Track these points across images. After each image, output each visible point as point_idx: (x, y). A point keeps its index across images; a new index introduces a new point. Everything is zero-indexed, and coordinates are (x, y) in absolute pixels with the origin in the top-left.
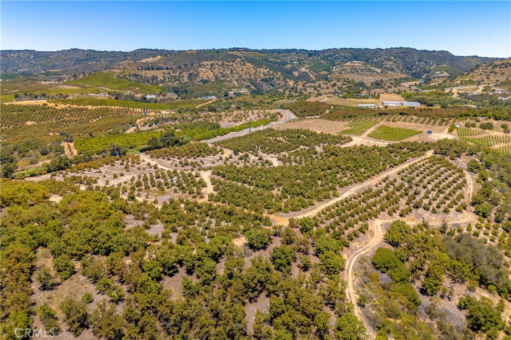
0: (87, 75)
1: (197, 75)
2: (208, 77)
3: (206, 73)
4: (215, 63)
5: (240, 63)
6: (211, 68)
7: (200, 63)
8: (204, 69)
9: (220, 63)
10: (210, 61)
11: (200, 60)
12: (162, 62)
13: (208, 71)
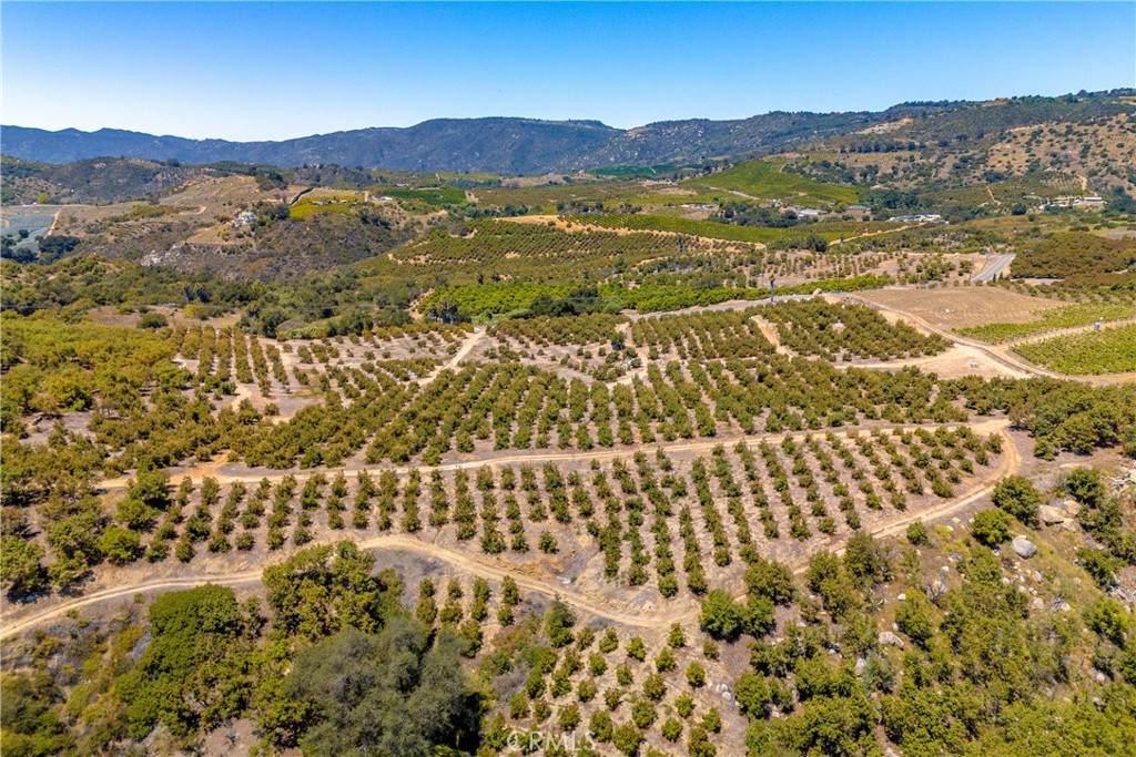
0: (732, 166)
1: (984, 160)
2: (1009, 167)
3: (1010, 156)
4: (1046, 130)
5: (1122, 127)
6: (1029, 143)
7: (1003, 131)
8: (1008, 146)
9: (1062, 128)
10: (1034, 123)
11: (1011, 122)
12: (907, 132)
13: (1018, 150)
